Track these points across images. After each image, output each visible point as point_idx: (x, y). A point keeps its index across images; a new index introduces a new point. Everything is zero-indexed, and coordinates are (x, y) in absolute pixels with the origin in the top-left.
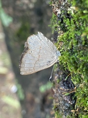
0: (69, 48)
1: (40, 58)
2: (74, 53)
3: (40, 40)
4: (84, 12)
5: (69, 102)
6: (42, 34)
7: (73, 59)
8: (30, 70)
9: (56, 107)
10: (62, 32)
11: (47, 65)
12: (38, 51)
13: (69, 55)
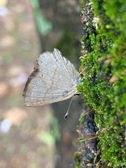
0: (90, 76)
1: (54, 86)
2: (97, 83)
3: (55, 60)
4: (108, 27)
5: (93, 152)
6: (60, 53)
7: (94, 91)
8: (38, 101)
9: (77, 157)
10: (86, 52)
11: (63, 96)
12: (52, 75)
13: (90, 85)
